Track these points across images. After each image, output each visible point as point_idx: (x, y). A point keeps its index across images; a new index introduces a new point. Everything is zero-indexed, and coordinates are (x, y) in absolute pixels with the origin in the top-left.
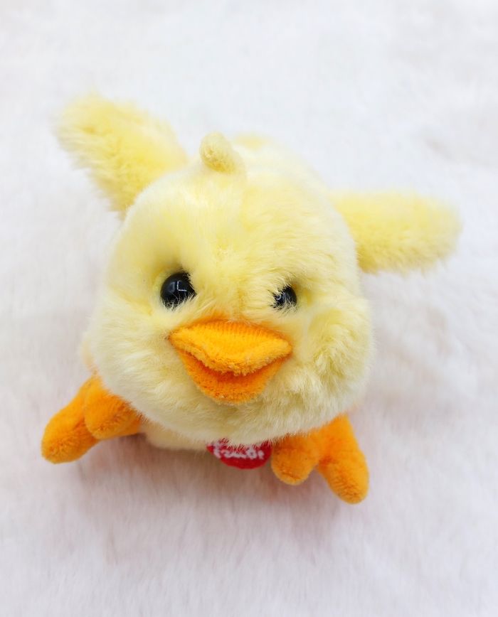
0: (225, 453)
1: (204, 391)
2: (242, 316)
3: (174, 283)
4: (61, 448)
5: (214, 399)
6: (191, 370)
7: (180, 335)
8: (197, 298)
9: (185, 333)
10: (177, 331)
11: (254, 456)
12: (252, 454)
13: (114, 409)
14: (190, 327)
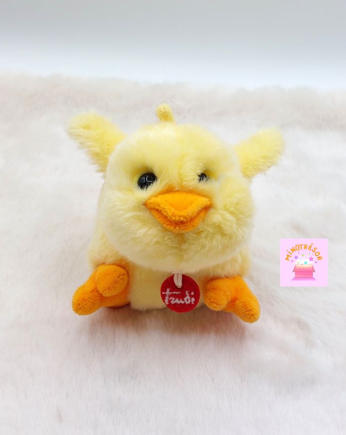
0: (171, 300)
1: (168, 227)
2: (182, 186)
3: (144, 178)
4: (85, 303)
5: (174, 231)
6: (159, 218)
7: (151, 201)
8: (159, 181)
9: (154, 200)
10: (150, 199)
11: (189, 302)
12: (188, 300)
13: (115, 277)
14: (156, 196)
